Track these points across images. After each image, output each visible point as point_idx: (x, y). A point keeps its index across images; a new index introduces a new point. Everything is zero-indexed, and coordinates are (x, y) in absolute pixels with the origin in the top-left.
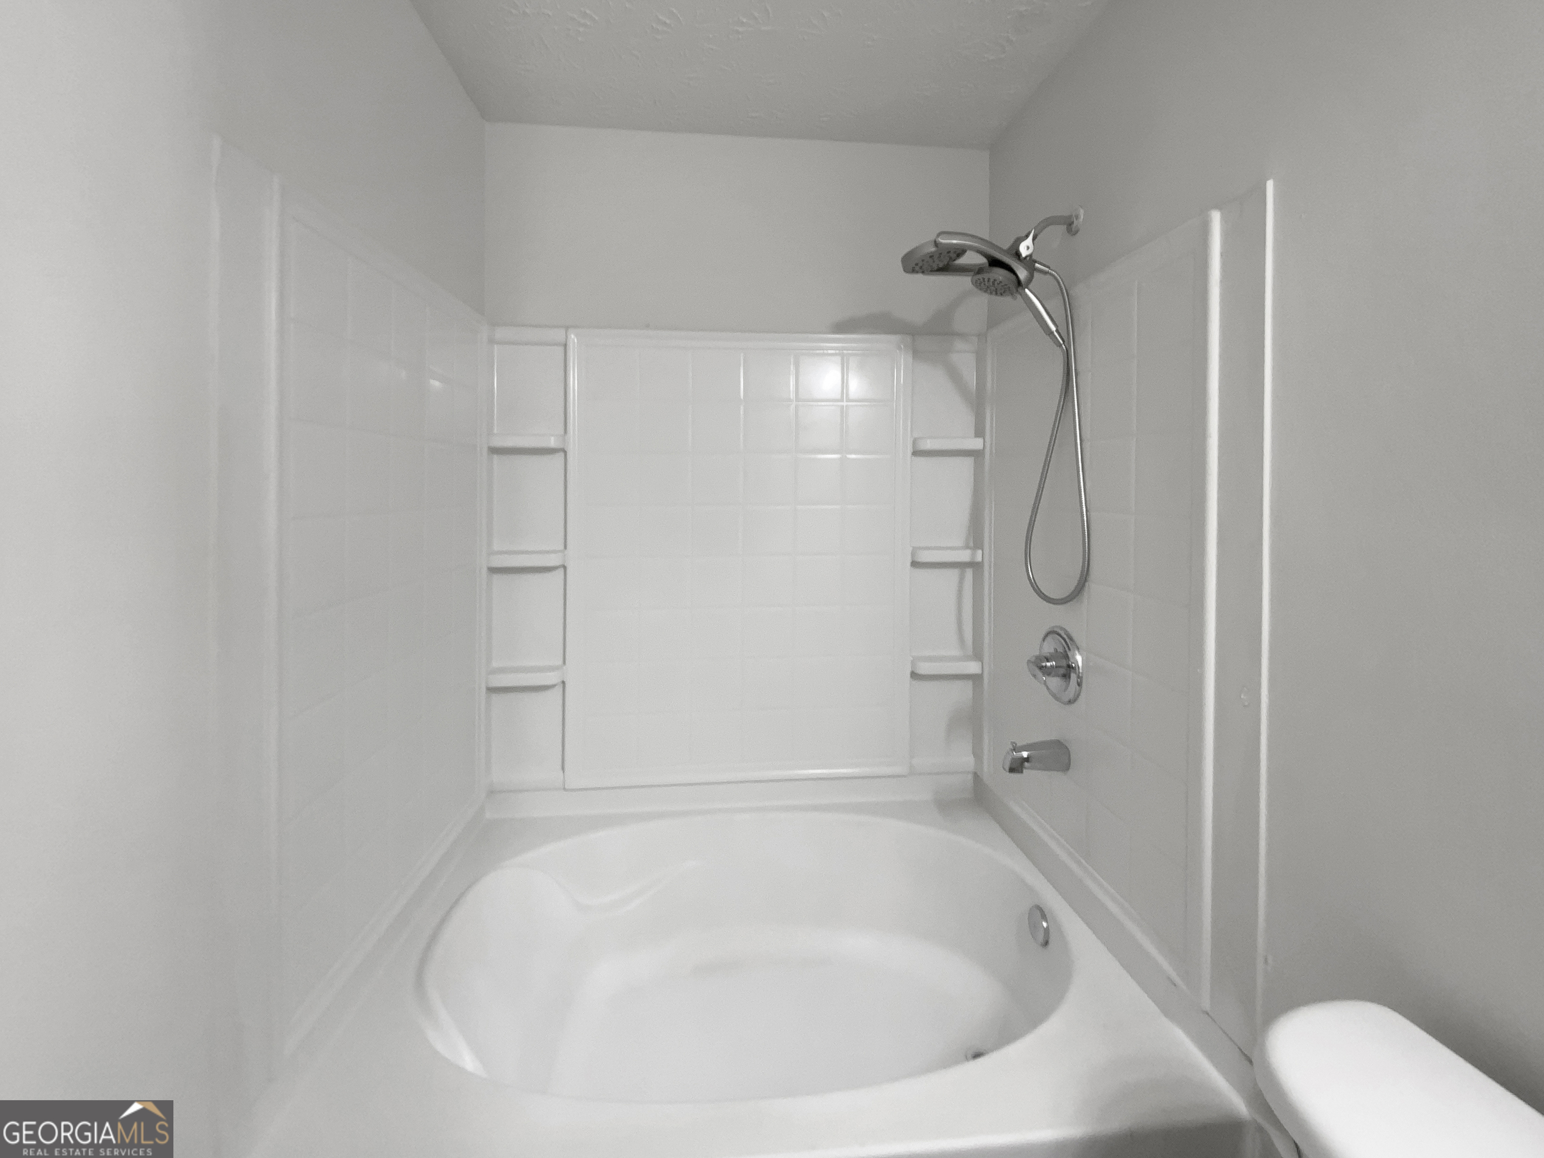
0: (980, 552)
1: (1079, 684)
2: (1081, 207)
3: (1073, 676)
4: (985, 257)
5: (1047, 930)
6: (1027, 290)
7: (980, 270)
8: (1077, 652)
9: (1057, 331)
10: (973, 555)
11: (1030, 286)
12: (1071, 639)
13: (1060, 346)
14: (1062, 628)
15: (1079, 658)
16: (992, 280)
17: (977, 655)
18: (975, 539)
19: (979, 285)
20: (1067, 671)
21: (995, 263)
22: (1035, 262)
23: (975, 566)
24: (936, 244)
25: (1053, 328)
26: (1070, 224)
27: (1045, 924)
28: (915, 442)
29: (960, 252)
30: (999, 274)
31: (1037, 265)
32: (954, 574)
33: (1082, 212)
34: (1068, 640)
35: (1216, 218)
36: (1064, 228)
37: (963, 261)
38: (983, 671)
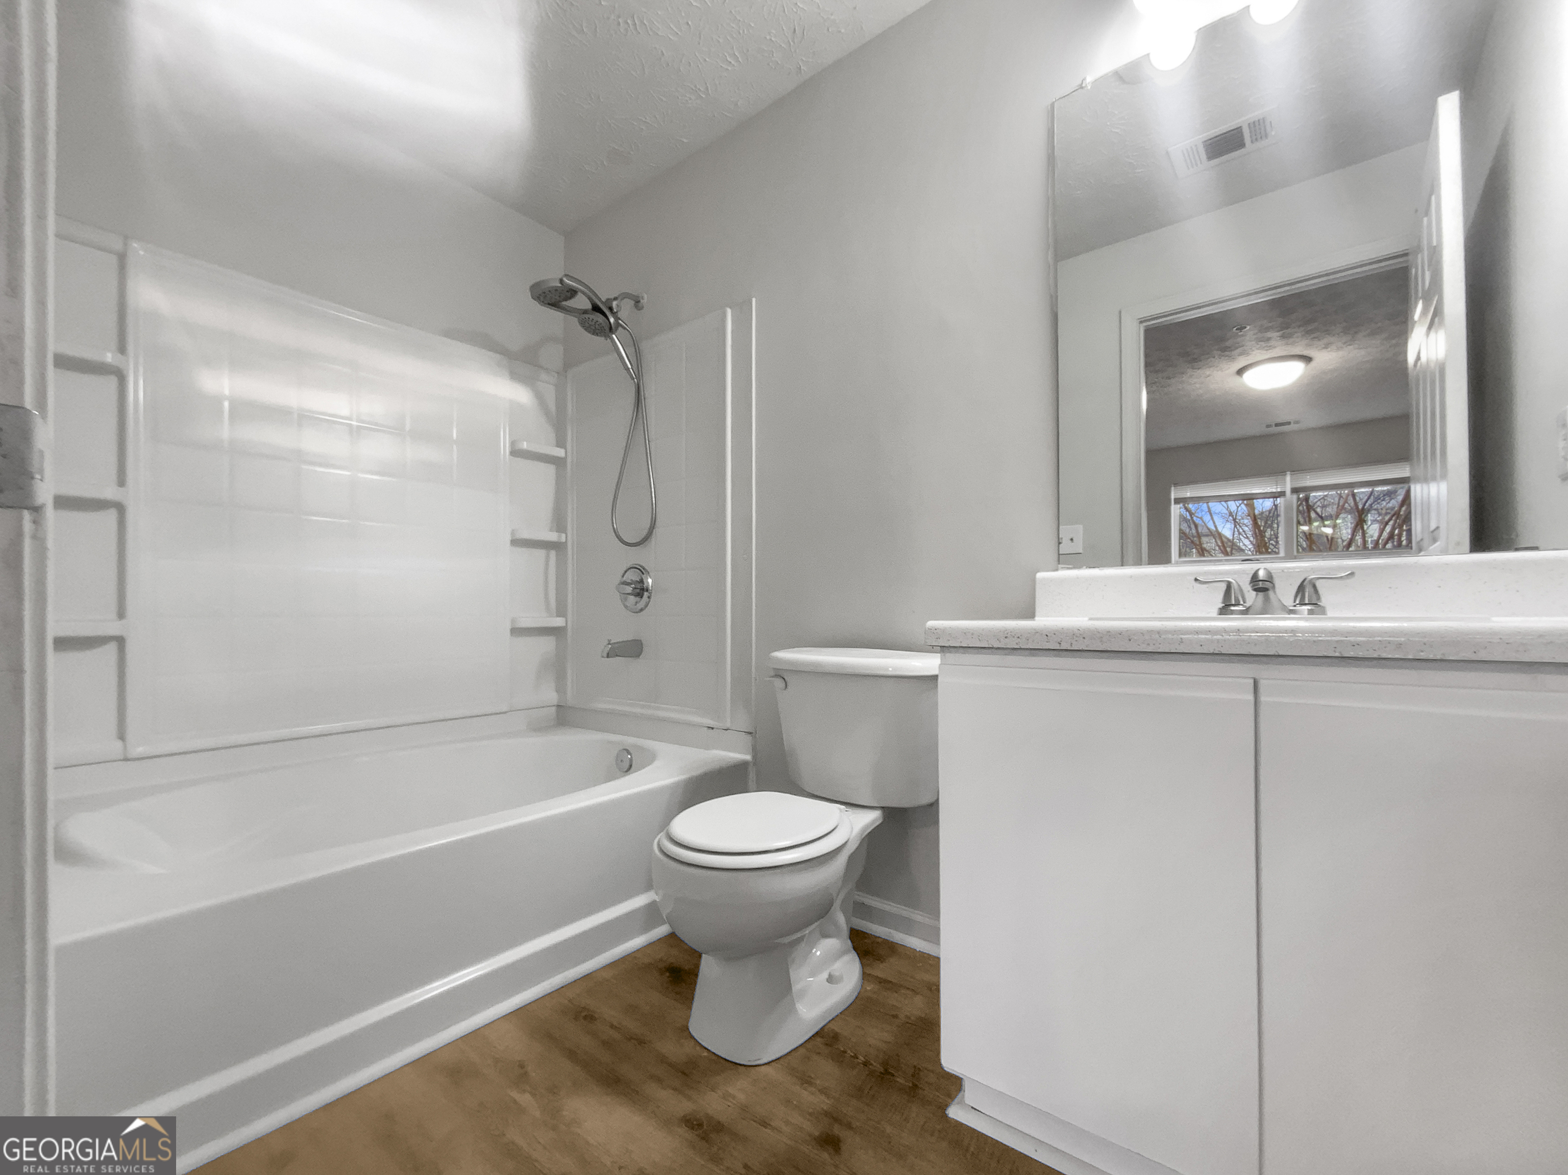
0: (564, 535)
1: (649, 597)
2: (646, 293)
3: (646, 594)
4: (592, 304)
5: (631, 760)
6: (614, 336)
7: (585, 312)
8: (648, 577)
9: (632, 368)
10: (560, 537)
11: (616, 334)
12: (644, 569)
13: (633, 379)
14: (636, 564)
15: (650, 581)
16: (594, 321)
17: (561, 612)
18: (559, 524)
19: (584, 324)
20: (641, 590)
21: (596, 309)
22: (620, 319)
23: (557, 547)
24: (561, 281)
25: (630, 366)
26: (638, 302)
27: (629, 756)
28: (513, 443)
29: (573, 293)
30: (599, 318)
31: (620, 322)
32: (540, 553)
33: (646, 296)
34: (642, 570)
35: (729, 311)
36: (633, 302)
37: (571, 303)
38: (566, 624)
